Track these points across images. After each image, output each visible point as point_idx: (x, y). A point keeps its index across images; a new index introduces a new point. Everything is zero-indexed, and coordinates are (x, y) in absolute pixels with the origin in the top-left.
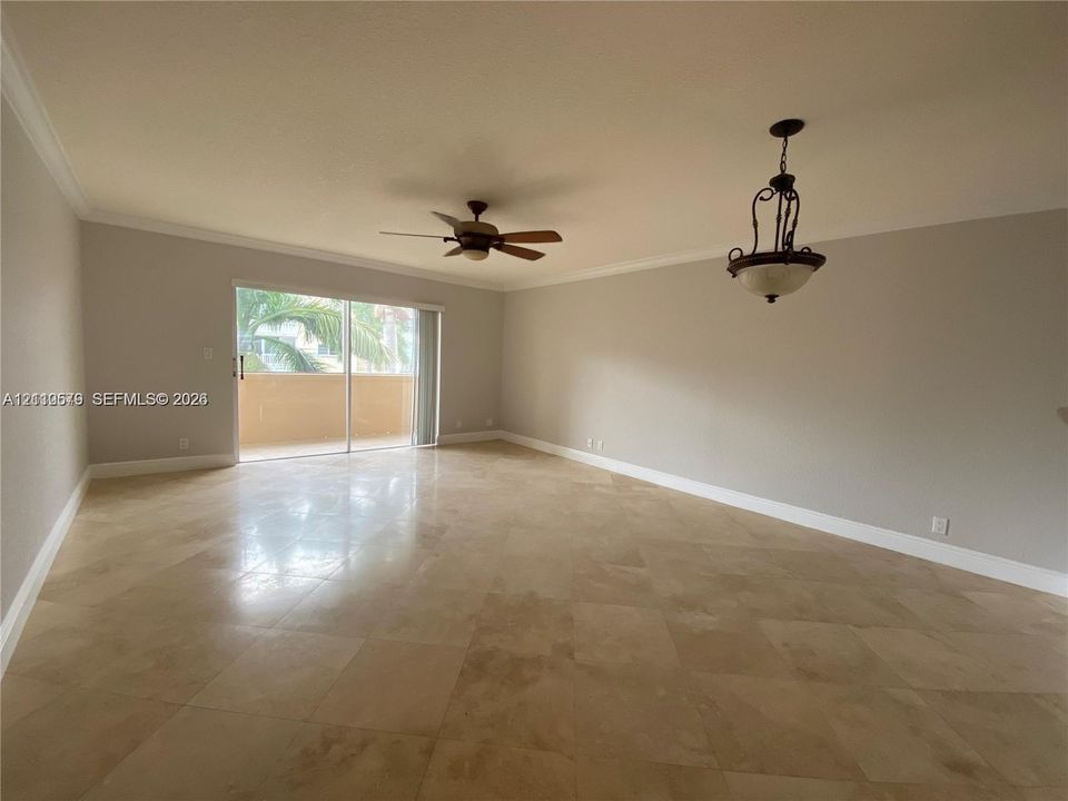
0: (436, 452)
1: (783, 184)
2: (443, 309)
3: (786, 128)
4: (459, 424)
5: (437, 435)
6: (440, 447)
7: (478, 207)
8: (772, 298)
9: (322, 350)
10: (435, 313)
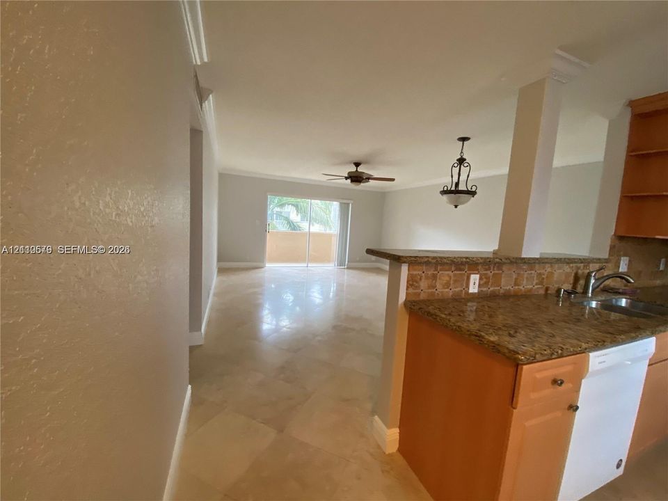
0: (346, 270)
1: (461, 161)
2: (352, 202)
3: (463, 139)
4: (358, 259)
5: (347, 262)
6: (347, 268)
7: (357, 165)
8: (456, 207)
9: (302, 219)
10: (348, 204)
